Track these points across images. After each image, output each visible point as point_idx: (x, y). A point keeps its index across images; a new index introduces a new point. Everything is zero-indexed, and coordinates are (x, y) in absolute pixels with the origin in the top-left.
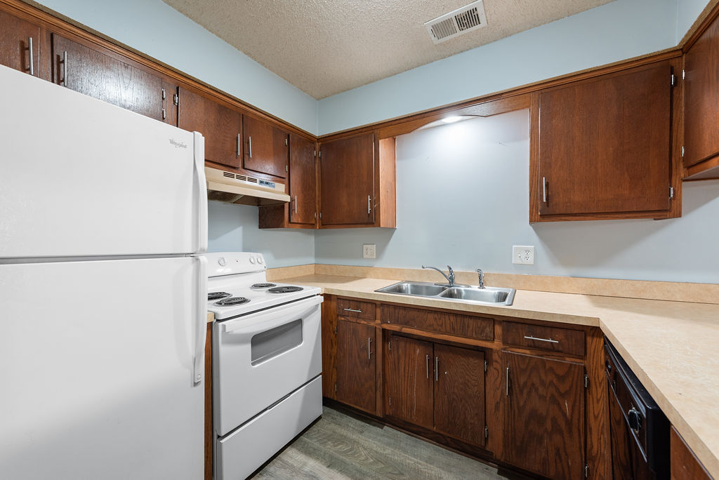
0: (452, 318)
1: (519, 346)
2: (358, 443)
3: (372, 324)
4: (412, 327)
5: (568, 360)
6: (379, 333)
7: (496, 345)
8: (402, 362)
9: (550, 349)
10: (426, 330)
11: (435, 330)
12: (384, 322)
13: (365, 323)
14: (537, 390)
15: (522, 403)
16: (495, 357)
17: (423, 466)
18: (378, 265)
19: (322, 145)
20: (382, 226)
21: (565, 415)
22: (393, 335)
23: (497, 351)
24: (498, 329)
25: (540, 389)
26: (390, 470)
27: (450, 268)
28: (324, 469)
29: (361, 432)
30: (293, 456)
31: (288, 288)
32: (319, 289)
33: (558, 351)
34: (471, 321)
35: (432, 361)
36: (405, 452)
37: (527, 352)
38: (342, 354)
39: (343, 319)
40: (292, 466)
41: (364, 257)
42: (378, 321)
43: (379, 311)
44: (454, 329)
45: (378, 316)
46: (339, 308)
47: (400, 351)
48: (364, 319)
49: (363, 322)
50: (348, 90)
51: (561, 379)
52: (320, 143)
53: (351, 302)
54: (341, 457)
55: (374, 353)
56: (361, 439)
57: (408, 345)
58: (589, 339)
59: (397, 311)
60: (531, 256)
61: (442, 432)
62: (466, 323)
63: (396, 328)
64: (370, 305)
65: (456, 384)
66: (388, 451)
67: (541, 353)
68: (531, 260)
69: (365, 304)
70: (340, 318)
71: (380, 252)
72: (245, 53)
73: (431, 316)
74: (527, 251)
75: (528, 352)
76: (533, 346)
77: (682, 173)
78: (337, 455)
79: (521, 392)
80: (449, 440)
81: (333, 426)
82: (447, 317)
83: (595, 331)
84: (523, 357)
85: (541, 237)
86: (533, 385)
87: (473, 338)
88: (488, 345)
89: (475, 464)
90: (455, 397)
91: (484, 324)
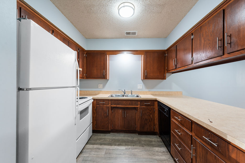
0: (129, 101)
1: (143, 106)
2: (105, 138)
3: (108, 106)
4: (119, 105)
5: (151, 107)
6: (110, 108)
7: (139, 106)
8: (116, 115)
9: (149, 105)
11: (125, 105)
12: (111, 105)
13: (106, 106)
14: (146, 114)
15: (143, 117)
16: (138, 109)
17: (123, 138)
18: (103, 90)
19: (87, 53)
20: (107, 79)
21: (151, 118)
22: (113, 108)
23: (139, 108)
24: (139, 103)
25: (147, 114)
26: (116, 141)
27: (125, 90)
28: (100, 146)
29: (105, 136)
30: (89, 146)
31: (83, 97)
32: (91, 97)
33: (150, 105)
34: (134, 102)
35: (124, 113)
36: (118, 137)
38: (98, 116)
39: (98, 106)
40: (90, 148)
41: (99, 87)
42: (110, 105)
43: (110, 102)
44: (130, 104)
45: (110, 103)
46: (97, 103)
47: (116, 112)
48: (105, 105)
49: (105, 106)
50: (98, 39)
51: (150, 111)
52: (86, 52)
53: (101, 101)
54: (103, 142)
55: (109, 114)
56: (106, 137)
57: (118, 110)
58: (155, 102)
59: (115, 101)
60: (141, 87)
63: (115, 106)
64: (107, 101)
65: (130, 117)
66: (114, 138)
67: (147, 106)
68: (141, 88)
69: (106, 101)
70: (97, 105)
71: (104, 86)
72: (70, 22)
73: (124, 102)
74: (141, 86)
75: (144, 107)
76: (146, 105)
77: (166, 72)
78: (101, 142)
79: (143, 115)
80: (127, 131)
81: (96, 137)
82: (128, 101)
83: (156, 100)
84: (144, 108)
85: (143, 83)
86: (146, 113)
87: (134, 105)
88: (137, 106)
89: (134, 134)
90: (129, 120)
91: (136, 102)
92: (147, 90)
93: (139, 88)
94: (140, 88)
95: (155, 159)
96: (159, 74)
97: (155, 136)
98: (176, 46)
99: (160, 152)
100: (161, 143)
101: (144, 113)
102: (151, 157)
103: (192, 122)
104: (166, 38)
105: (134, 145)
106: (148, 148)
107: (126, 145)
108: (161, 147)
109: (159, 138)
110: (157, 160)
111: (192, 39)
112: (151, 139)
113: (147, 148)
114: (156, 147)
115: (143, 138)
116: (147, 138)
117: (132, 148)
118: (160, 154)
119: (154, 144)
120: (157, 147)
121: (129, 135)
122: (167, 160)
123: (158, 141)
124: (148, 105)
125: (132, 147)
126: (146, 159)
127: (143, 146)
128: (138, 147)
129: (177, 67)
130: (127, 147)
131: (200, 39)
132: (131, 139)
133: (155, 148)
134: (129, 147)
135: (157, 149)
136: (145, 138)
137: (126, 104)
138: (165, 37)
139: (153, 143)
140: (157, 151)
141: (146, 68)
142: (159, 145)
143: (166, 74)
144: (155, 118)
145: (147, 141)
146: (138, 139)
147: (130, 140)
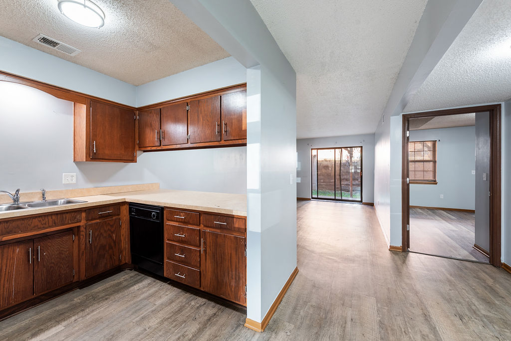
0: (54, 217)
1: (95, 219)
5: (114, 218)
7: (82, 223)
9: (109, 215)
10: (31, 230)
11: (39, 228)
15: (96, 244)
16: (82, 229)
21: (113, 240)
23: (83, 226)
24: (83, 215)
25: (104, 234)
33: (111, 215)
34: (68, 215)
35: (33, 250)
36: (14, 324)
37: (98, 221)
44: (55, 223)
51: (112, 226)
57: (6, 250)
58: (121, 207)
60: (75, 178)
61: (42, 294)
62: (64, 217)
65: (53, 256)
67: (103, 219)
68: (74, 181)
74: (72, 176)
76: (101, 217)
77: (137, 148)
79: (96, 240)
82: (49, 217)
83: (123, 204)
85: (80, 169)
86: (101, 233)
87: (69, 224)
88: (78, 224)
89: (67, 295)
90: (53, 265)
91: (76, 214)
92: (90, 186)
93: (68, 183)
94: (71, 182)
95: (141, 300)
96: (123, 152)
97: (122, 273)
98: (160, 109)
99: (144, 288)
100: (139, 276)
101: (98, 235)
102: (132, 302)
103: (201, 213)
104: (137, 86)
105: (83, 310)
106: (120, 295)
107: (58, 322)
108: (142, 281)
109: (131, 272)
110: (145, 299)
111: (188, 110)
112: (116, 282)
113: (117, 295)
114: (132, 286)
115: (96, 288)
116: (107, 284)
117: (82, 317)
118: (144, 290)
119: (127, 284)
120: (135, 284)
121: (53, 302)
122: (159, 289)
123: (131, 277)
124: (107, 216)
125: (81, 314)
126: (125, 310)
127: (106, 299)
128: (96, 306)
129: (162, 144)
130: (64, 323)
131: (198, 115)
132: (68, 305)
133: (132, 288)
134: (73, 318)
135: (136, 287)
136: (103, 286)
137: (42, 226)
138: (137, 84)
139: (125, 283)
140: (138, 290)
141: (95, 136)
142: (136, 281)
143: (137, 153)
144: (122, 238)
145: (110, 288)
146: (86, 296)
147: (65, 309)
